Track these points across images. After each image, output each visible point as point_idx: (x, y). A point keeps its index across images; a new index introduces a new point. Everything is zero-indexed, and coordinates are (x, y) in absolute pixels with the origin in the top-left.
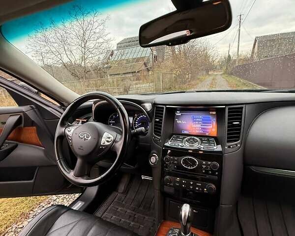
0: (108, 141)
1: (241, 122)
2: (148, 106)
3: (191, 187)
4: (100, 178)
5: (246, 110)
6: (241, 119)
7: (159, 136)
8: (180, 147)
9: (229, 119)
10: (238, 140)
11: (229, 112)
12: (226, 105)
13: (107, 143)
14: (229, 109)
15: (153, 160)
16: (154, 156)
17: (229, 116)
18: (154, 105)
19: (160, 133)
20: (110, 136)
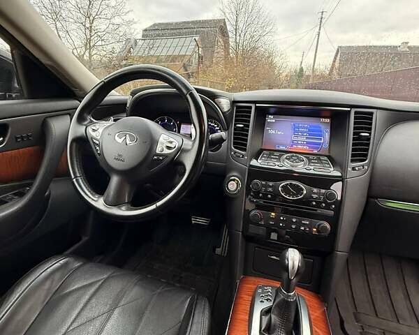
0: (169, 148)
1: (370, 134)
2: (225, 104)
3: (294, 227)
4: (153, 207)
5: (378, 117)
6: (370, 129)
7: (245, 150)
8: (277, 167)
9: (355, 128)
10: (365, 160)
11: (355, 118)
12: (352, 106)
13: (167, 151)
14: (356, 113)
15: (232, 186)
16: (234, 180)
17: (355, 123)
18: (234, 103)
19: (246, 145)
20: (172, 140)
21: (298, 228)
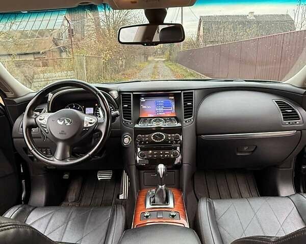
0: (90, 123)
1: (192, 103)
2: (115, 94)
3: (162, 156)
4: (88, 155)
5: (196, 94)
6: (192, 101)
7: (130, 119)
8: (149, 127)
9: (184, 101)
10: (191, 117)
11: (184, 96)
12: (181, 90)
13: (90, 125)
14: (184, 93)
15: (126, 141)
16: (127, 137)
17: (184, 99)
18: (120, 92)
19: (131, 117)
20: (91, 119)
21: (164, 156)
